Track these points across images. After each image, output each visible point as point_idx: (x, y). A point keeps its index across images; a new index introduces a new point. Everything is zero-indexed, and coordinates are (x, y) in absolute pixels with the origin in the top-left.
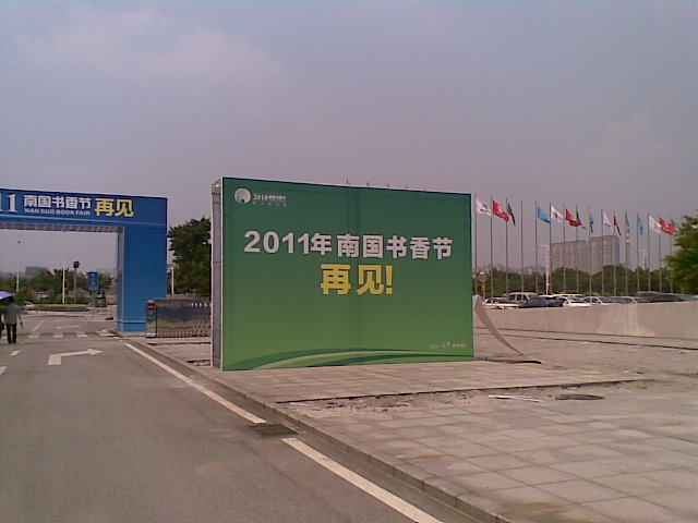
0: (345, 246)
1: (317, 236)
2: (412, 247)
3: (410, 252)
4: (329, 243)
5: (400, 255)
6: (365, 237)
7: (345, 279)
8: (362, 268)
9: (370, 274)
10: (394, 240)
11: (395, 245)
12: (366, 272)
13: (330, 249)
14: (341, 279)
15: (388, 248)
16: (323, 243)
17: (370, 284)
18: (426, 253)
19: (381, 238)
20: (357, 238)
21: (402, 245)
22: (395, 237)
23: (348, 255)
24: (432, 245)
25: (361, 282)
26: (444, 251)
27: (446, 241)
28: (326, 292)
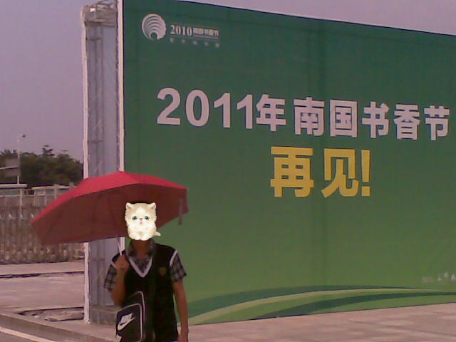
0: (305, 118)
1: (265, 99)
2: (396, 121)
3: (393, 128)
4: (281, 112)
5: (381, 133)
6: (333, 103)
7: (306, 173)
8: (329, 153)
9: (340, 163)
10: (371, 109)
11: (373, 116)
12: (334, 160)
13: (283, 122)
14: (299, 172)
15: (365, 121)
16: (274, 111)
17: (340, 181)
18: (415, 131)
19: (354, 104)
20: (322, 104)
21: (382, 116)
22: (373, 104)
23: (309, 132)
24: (423, 117)
25: (328, 177)
26: (439, 127)
27: (443, 111)
28: (278, 194)
